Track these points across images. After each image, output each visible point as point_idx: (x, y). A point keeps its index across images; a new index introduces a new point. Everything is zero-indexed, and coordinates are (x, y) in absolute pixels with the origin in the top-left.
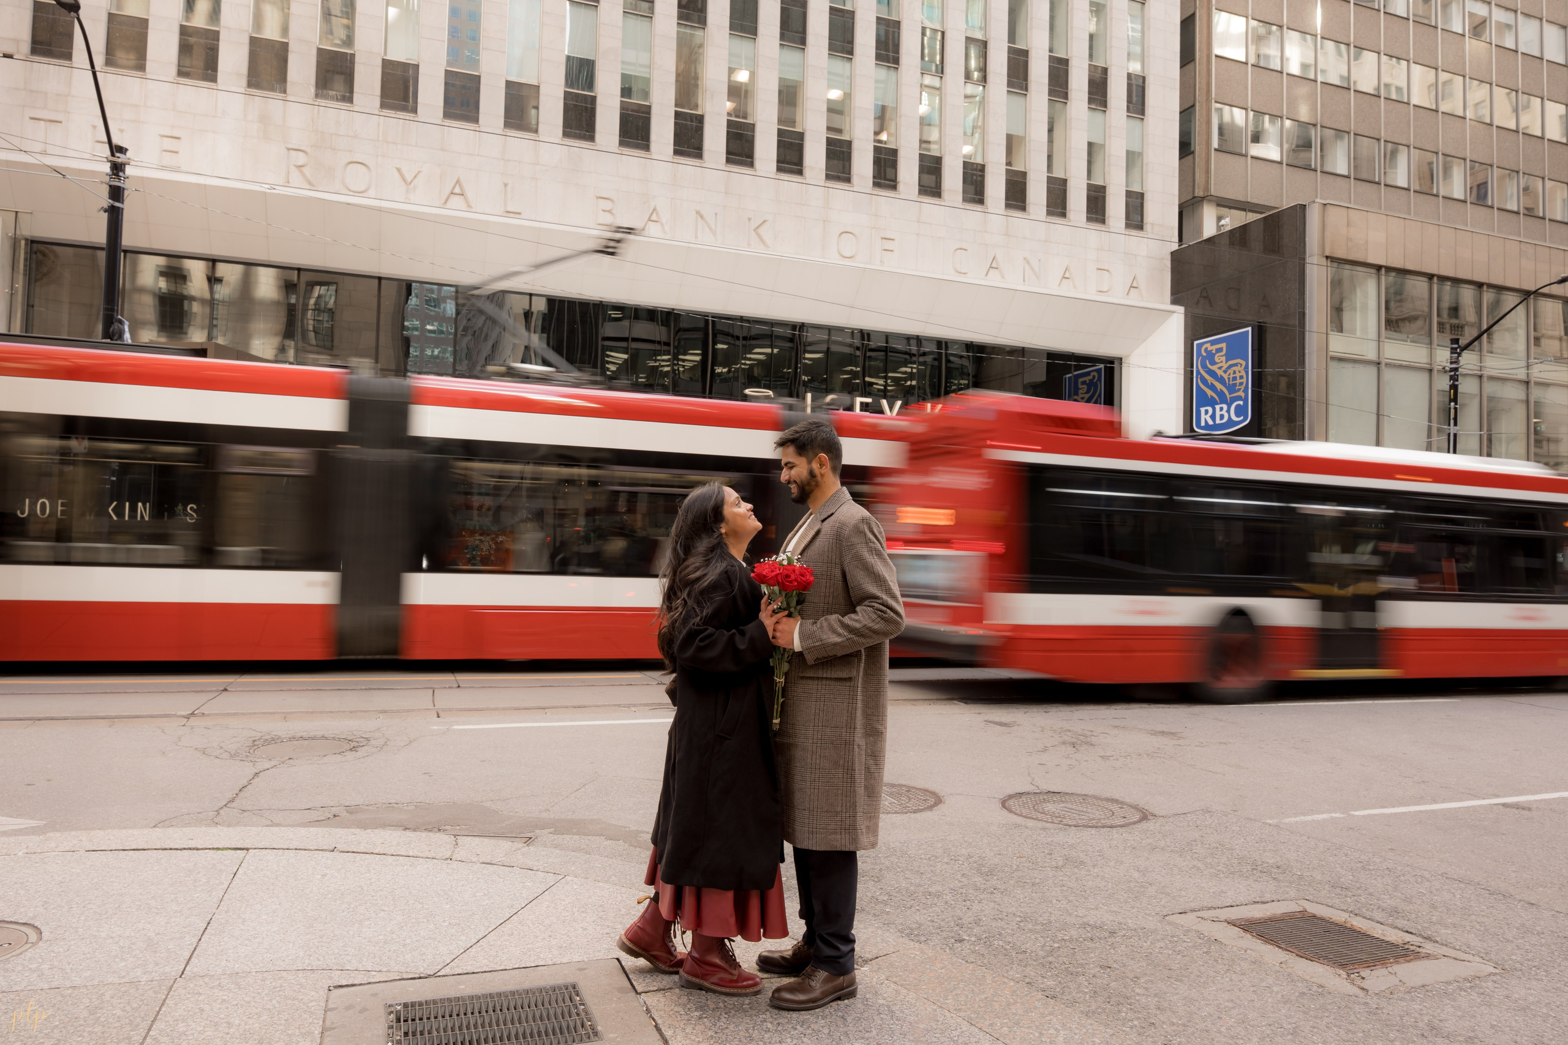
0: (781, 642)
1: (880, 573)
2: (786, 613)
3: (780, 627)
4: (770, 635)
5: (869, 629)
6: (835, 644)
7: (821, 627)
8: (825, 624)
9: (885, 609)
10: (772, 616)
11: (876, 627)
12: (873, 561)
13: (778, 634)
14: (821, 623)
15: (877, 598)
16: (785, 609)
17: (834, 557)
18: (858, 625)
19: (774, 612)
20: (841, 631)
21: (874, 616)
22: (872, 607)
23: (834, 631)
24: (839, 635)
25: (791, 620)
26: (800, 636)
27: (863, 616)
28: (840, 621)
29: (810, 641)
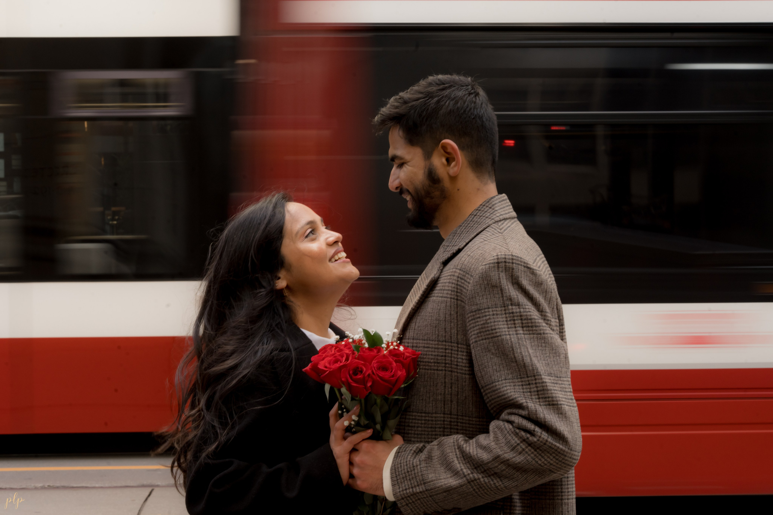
0: (362, 484)
1: (527, 360)
2: (369, 432)
3: (357, 458)
4: (344, 472)
5: (506, 462)
6: (449, 490)
7: (429, 458)
8: (436, 453)
9: (530, 426)
10: (345, 438)
11: (519, 459)
12: (514, 339)
13: (355, 471)
14: (430, 452)
15: (520, 406)
16: (367, 427)
17: (454, 331)
18: (485, 456)
19: (349, 430)
20: (458, 465)
21: (515, 440)
22: (511, 422)
23: (449, 467)
24: (456, 473)
25: (380, 446)
26: (391, 473)
27: (496, 439)
28: (460, 448)
29: (407, 484)
